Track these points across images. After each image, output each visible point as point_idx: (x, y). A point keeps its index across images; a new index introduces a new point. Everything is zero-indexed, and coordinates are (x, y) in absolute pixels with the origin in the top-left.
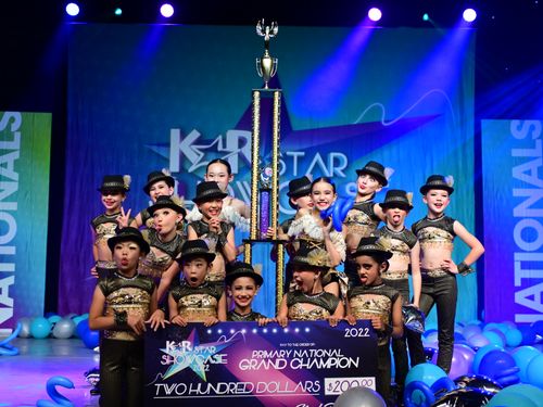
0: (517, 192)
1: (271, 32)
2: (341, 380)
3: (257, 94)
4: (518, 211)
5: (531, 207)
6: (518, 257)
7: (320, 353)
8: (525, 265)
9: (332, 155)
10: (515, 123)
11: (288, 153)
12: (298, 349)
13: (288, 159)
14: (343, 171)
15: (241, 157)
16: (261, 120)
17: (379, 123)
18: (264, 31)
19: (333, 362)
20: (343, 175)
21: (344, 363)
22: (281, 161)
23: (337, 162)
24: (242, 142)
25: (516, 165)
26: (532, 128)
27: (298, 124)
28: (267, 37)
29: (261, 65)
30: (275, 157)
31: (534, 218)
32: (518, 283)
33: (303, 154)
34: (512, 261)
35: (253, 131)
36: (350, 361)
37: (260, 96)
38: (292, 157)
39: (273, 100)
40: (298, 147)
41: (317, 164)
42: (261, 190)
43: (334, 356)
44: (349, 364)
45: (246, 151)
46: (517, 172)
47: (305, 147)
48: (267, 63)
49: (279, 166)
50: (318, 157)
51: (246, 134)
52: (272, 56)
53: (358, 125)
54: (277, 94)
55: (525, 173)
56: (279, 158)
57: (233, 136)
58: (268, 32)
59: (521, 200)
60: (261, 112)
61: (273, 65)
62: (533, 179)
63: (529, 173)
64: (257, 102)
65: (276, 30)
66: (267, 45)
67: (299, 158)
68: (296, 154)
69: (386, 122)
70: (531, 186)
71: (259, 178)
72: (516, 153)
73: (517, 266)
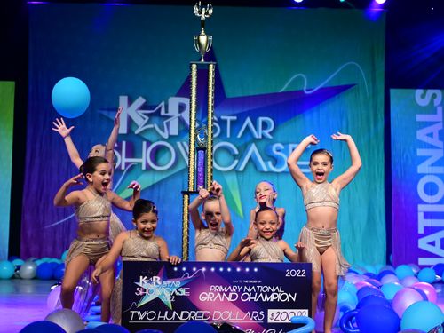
0: (420, 152)
1: (207, 13)
2: (281, 311)
3: (194, 66)
4: (421, 169)
5: (433, 165)
6: (421, 208)
7: (265, 289)
8: (428, 215)
9: (261, 119)
10: (419, 92)
11: (223, 117)
12: (248, 285)
13: (222, 123)
14: (270, 133)
15: (181, 121)
16: (197, 89)
17: (302, 92)
18: (200, 12)
19: (275, 296)
20: (270, 137)
21: (284, 297)
22: (215, 124)
23: (265, 125)
24: (182, 108)
25: (420, 128)
26: (434, 96)
27: (231, 92)
28: (203, 18)
29: (198, 41)
30: (210, 121)
31: (436, 175)
32: (421, 231)
33: (235, 118)
34: (416, 212)
35: (191, 98)
36: (289, 296)
37: (197, 68)
38: (225, 121)
39: (208, 71)
40: (231, 112)
41: (247, 127)
42: (197, 149)
43: (276, 291)
44: (288, 298)
45: (185, 115)
46: (421, 135)
47: (237, 112)
48: (203, 39)
49: (214, 128)
50: (248, 121)
51: (185, 101)
52: (207, 34)
53: (283, 93)
54: (211, 66)
55: (428, 135)
56: (213, 121)
57: (174, 102)
58: (203, 13)
59: (424, 159)
60: (198, 82)
61: (208, 41)
62: (435, 141)
63: (431, 135)
64: (194, 73)
65: (211, 11)
66: (203, 24)
67: (232, 122)
68: (229, 119)
69: (308, 90)
70: (432, 147)
71: (196, 138)
72: (420, 118)
73: (421, 216)
